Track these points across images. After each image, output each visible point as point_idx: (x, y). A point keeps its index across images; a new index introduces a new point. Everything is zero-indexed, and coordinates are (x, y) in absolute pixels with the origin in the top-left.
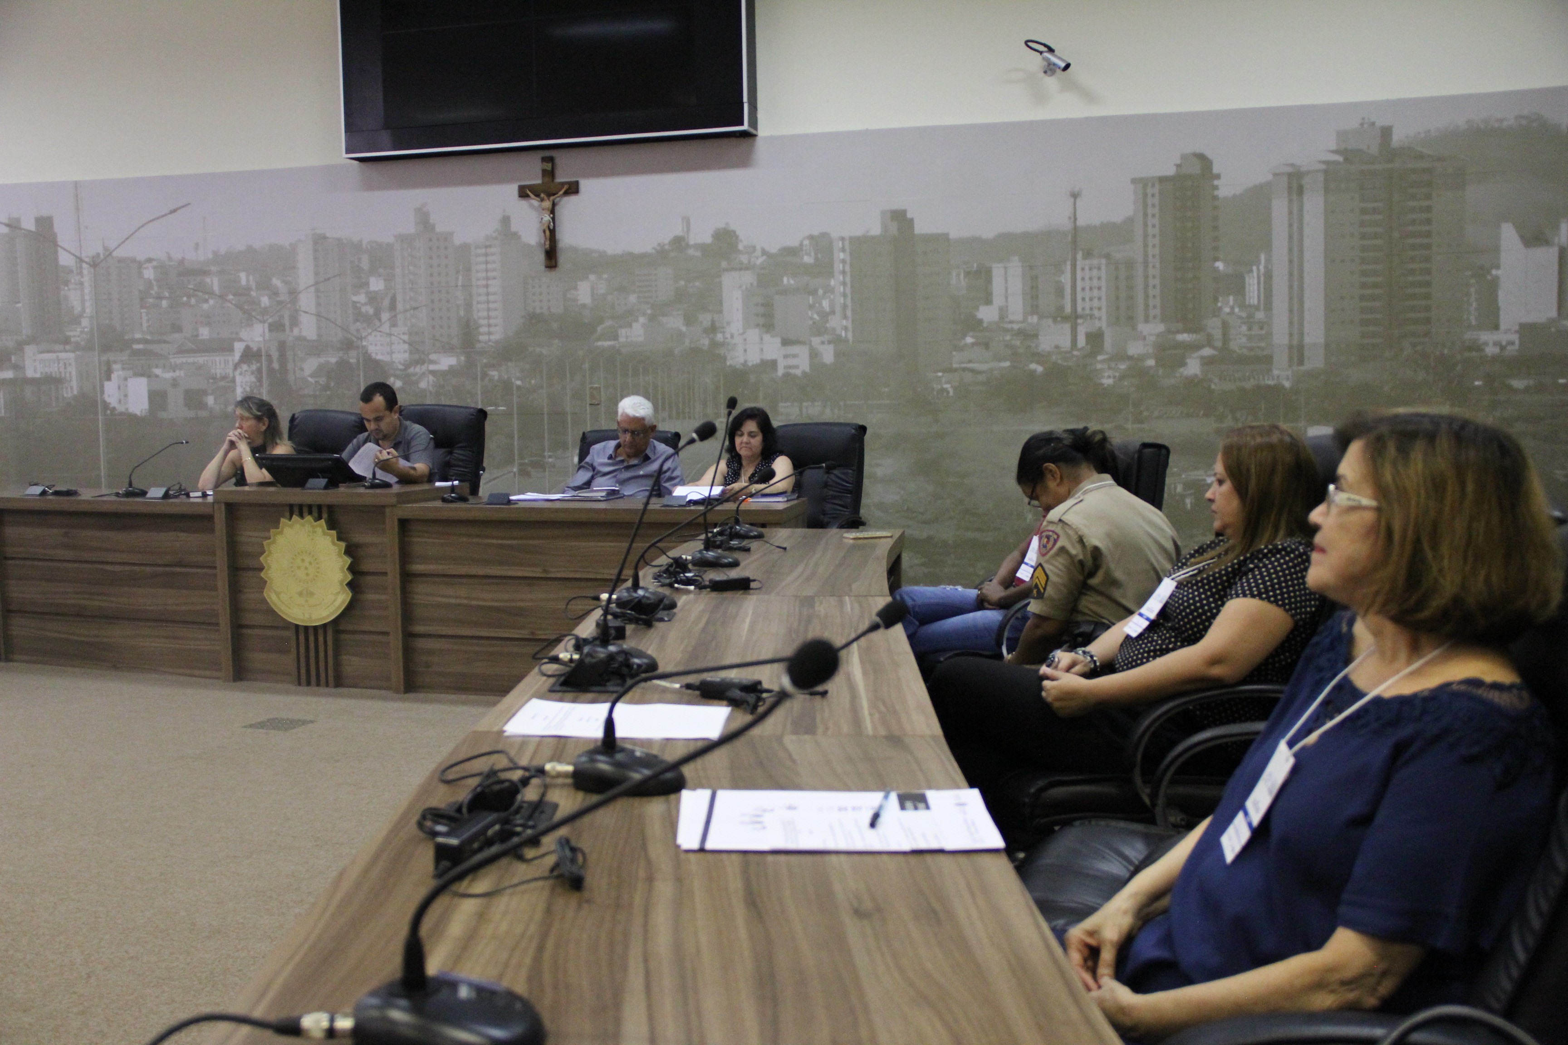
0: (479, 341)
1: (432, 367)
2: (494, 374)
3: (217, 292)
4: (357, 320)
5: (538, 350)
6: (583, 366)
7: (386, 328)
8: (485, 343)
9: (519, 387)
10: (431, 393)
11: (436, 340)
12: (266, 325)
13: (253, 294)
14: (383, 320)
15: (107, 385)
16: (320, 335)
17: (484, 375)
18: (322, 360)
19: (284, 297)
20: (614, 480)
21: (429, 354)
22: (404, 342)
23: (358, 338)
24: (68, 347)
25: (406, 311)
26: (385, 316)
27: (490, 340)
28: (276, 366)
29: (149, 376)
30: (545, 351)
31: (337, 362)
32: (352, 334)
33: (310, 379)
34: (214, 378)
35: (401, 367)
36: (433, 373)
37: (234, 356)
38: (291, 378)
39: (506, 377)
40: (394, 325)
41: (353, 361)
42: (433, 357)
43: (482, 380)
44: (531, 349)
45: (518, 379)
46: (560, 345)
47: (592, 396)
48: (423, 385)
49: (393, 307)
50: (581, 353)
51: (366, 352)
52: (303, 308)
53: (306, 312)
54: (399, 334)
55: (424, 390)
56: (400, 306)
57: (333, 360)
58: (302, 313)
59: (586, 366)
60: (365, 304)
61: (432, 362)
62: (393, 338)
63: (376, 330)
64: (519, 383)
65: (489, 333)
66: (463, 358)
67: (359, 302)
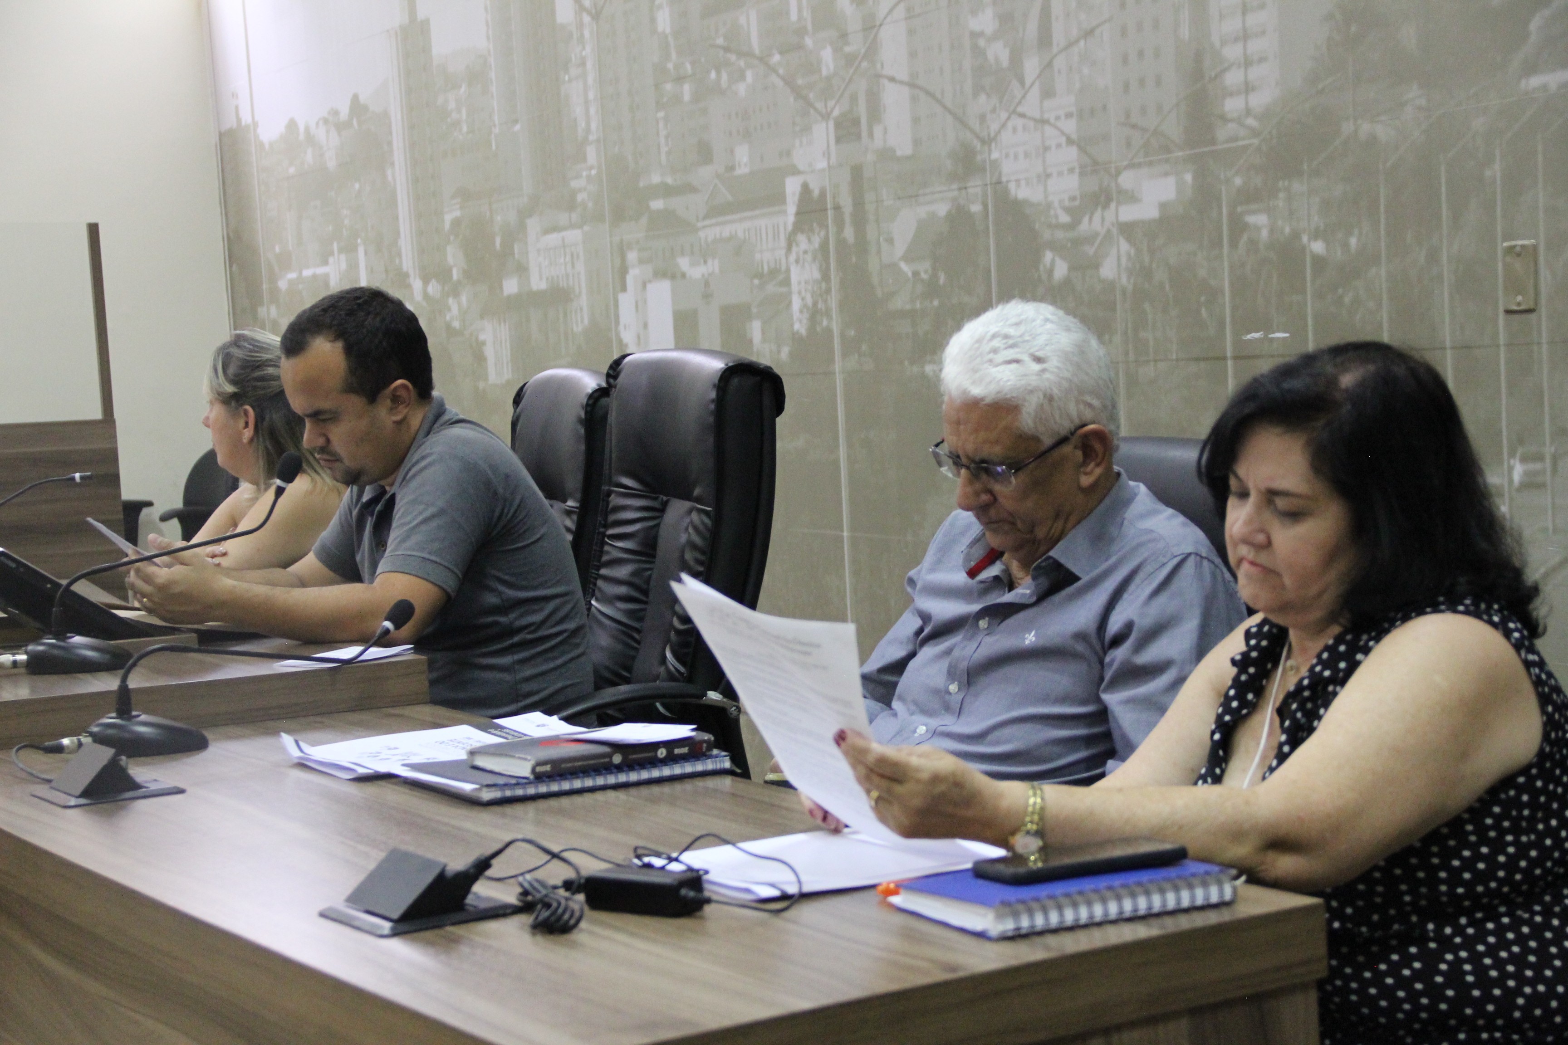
0: (1224, 119)
1: (1128, 213)
2: (1259, 220)
3: (757, 51)
4: (978, 89)
5: (1365, 128)
6: (1488, 173)
7: (1031, 105)
8: (1239, 121)
9: (1319, 263)
10: (1124, 292)
11: (1134, 126)
12: (831, 124)
13: (809, 42)
14: (1028, 81)
15: (622, 297)
16: (917, 142)
17: (1238, 227)
18: (922, 212)
19: (856, 45)
20: (944, 664)
21: (1118, 173)
22: (1070, 141)
23: (983, 142)
24: (574, 216)
25: (1070, 45)
26: (1031, 66)
27: (1248, 112)
28: (849, 233)
29: (673, 277)
30: (1383, 132)
31: (949, 214)
32: (972, 131)
33: (904, 266)
34: (760, 276)
35: (1065, 218)
36: (1127, 229)
37: (784, 212)
38: (873, 264)
39: (1287, 230)
40: (1048, 93)
41: (976, 208)
42: (1127, 179)
43: (1234, 244)
44: (1347, 128)
45: (1316, 235)
46: (1423, 102)
47: (1514, 285)
48: (1108, 270)
49: (1045, 39)
50: (1479, 124)
51: (999, 182)
52: (887, 71)
53: (892, 79)
54: (1058, 118)
55: (1110, 286)
56: (1059, 37)
57: (942, 209)
58: (886, 82)
59: (1496, 171)
60: (995, 37)
61: (1132, 198)
62: (1049, 130)
63: (1014, 112)
64: (1318, 247)
65: (1248, 88)
66: (1189, 177)
67: (981, 34)
